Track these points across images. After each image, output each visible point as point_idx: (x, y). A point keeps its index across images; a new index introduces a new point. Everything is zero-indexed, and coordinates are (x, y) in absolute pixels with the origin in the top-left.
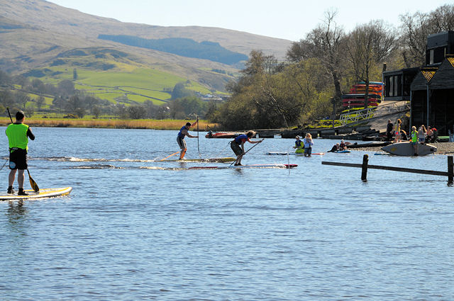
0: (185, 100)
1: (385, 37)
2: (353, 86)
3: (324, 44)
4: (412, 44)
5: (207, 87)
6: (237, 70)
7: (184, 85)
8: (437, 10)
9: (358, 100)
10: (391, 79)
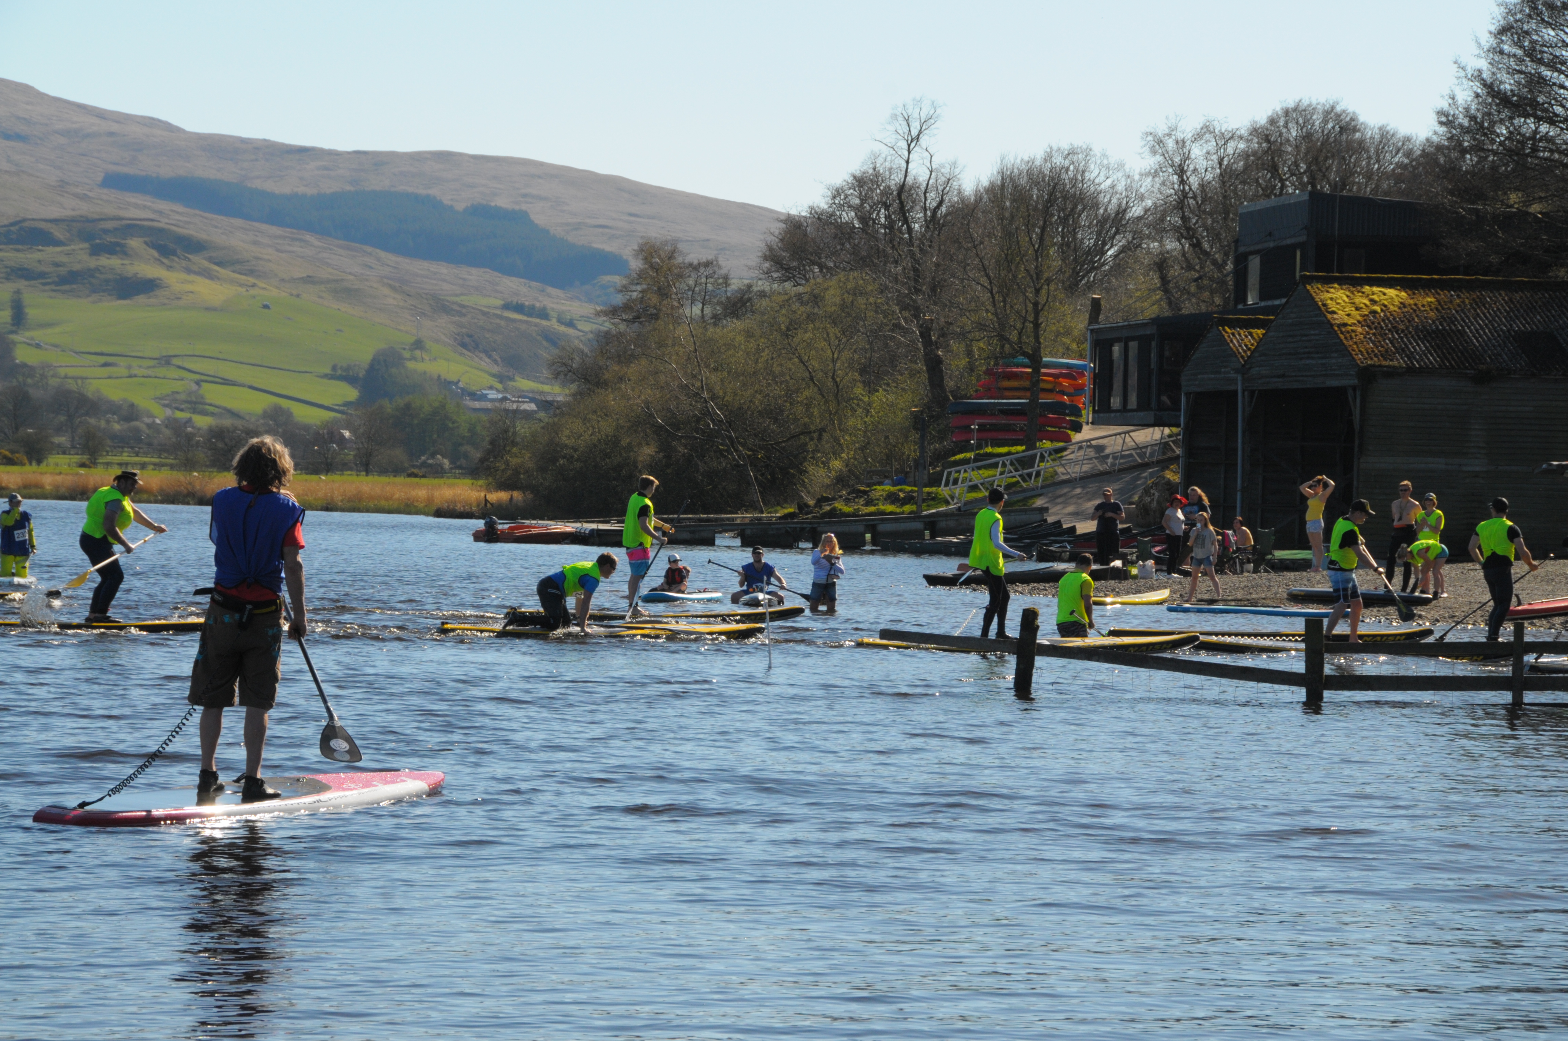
0: (408, 406)
1: (1096, 206)
2: (988, 372)
3: (890, 225)
4: (1186, 232)
5: (485, 363)
6: (588, 309)
7: (407, 354)
8: (1272, 121)
9: (1003, 420)
10: (1116, 349)
